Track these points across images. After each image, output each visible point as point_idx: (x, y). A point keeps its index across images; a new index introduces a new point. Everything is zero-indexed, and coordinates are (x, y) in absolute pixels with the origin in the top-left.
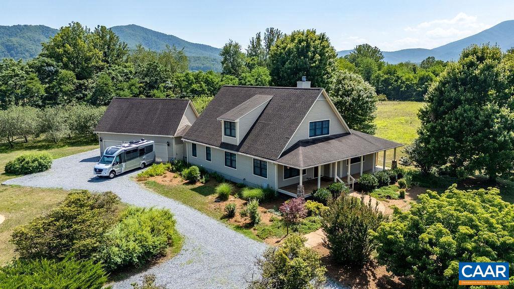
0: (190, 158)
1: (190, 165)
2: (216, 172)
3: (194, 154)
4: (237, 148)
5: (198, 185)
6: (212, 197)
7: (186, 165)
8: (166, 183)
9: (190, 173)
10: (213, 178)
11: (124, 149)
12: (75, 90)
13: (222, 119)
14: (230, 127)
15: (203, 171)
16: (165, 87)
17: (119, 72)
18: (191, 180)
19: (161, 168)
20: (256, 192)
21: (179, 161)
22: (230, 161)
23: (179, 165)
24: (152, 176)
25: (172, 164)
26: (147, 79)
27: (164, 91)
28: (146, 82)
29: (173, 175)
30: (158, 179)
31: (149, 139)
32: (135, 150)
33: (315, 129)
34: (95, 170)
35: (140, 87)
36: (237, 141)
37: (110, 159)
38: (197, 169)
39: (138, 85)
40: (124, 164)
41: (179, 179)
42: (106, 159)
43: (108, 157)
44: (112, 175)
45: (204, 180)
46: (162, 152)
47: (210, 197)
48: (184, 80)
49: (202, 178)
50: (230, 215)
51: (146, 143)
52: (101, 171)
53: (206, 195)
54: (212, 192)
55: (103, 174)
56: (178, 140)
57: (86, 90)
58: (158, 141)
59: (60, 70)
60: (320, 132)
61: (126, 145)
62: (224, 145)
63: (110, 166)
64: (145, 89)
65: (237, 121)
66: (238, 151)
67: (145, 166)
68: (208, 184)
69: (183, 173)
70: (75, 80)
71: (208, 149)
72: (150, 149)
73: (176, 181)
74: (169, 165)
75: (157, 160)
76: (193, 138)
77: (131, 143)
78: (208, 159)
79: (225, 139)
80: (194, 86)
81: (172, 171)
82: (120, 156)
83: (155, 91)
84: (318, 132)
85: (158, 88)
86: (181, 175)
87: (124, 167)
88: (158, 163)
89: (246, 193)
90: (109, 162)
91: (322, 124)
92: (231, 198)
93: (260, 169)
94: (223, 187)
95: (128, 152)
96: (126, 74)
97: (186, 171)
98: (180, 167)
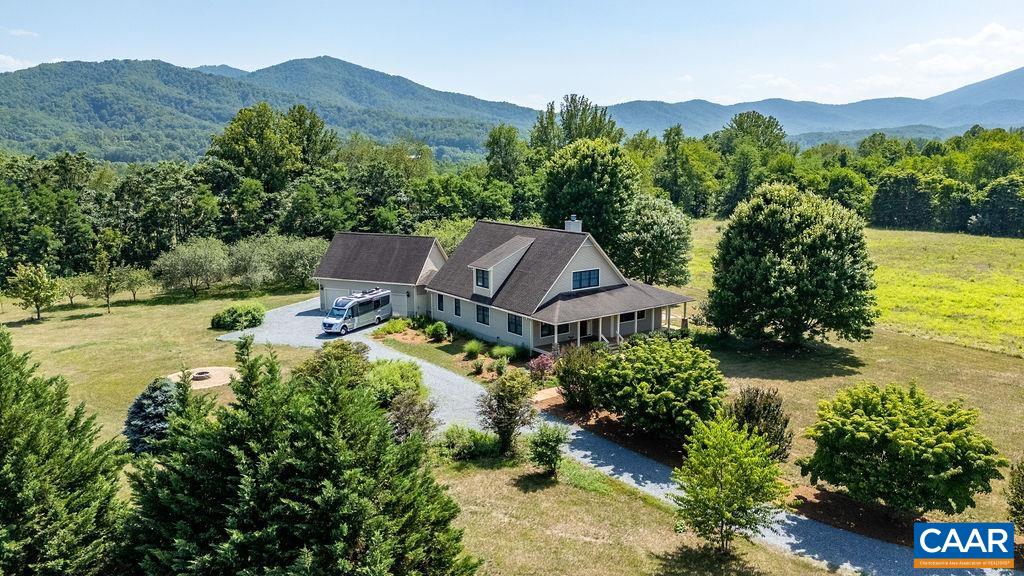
0: (435, 311)
1: (435, 321)
2: (466, 330)
3: (441, 308)
4: (490, 301)
5: (445, 343)
6: (460, 356)
7: (430, 320)
8: (409, 341)
9: (435, 330)
10: (461, 336)
11: (356, 300)
12: (262, 208)
13: (473, 267)
14: (483, 277)
15: (451, 328)
16: (396, 202)
17: (326, 179)
18: (437, 337)
19: (400, 324)
20: (508, 350)
21: (421, 317)
22: (483, 316)
23: (421, 321)
24: (390, 333)
25: (413, 320)
26: (369, 191)
27: (395, 209)
28: (367, 195)
29: (415, 332)
30: (398, 337)
31: (385, 287)
32: (368, 302)
33: (580, 281)
34: (324, 324)
35: (359, 202)
36: (490, 292)
37: (340, 313)
38: (444, 325)
39: (356, 200)
40: (356, 318)
41: (423, 337)
42: (336, 312)
43: (338, 310)
44: (343, 332)
45: (451, 338)
46: (400, 304)
47: (457, 356)
48: (425, 191)
49: (449, 336)
50: (478, 371)
51: (381, 293)
52: (331, 326)
53: (453, 353)
54: (461, 351)
55: (334, 330)
56: (421, 289)
57: (277, 208)
58: (395, 290)
59: (241, 179)
60: (587, 283)
61: (359, 295)
62: (475, 297)
63: (341, 320)
64: (364, 205)
65: (490, 269)
66: (491, 304)
67: (380, 321)
68: (456, 343)
69: (427, 330)
70: (263, 194)
71: (457, 301)
72: (386, 300)
73: (420, 339)
74: (409, 320)
75: (394, 314)
76: (439, 288)
77: (364, 293)
78: (457, 312)
79: (477, 290)
80: (441, 200)
81: (413, 328)
82: (352, 308)
83: (382, 209)
84: (584, 283)
85: (384, 204)
86: (424, 332)
87: (357, 321)
88: (396, 318)
89: (497, 351)
90: (339, 316)
91: (590, 274)
92: (481, 357)
93: (515, 325)
94: (472, 345)
95: (362, 304)
96: (337, 182)
97: (430, 328)
98: (423, 323)
